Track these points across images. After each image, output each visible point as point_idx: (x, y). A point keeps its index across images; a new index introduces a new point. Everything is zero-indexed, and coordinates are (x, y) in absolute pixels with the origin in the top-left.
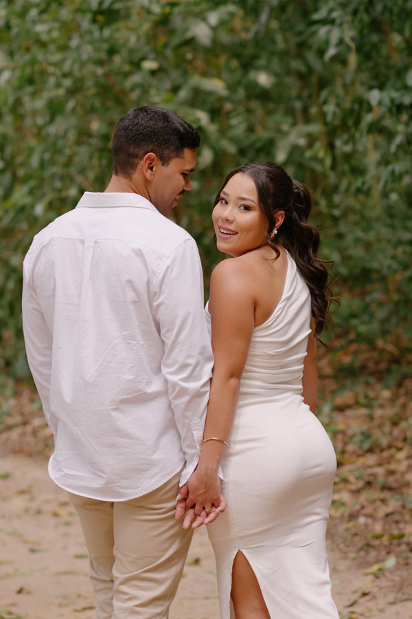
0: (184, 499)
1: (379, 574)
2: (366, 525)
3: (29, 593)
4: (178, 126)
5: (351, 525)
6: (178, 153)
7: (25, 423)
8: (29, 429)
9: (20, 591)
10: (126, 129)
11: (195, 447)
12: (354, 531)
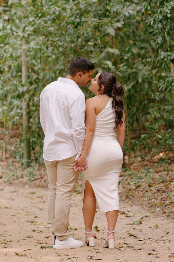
0: (76, 164)
1: (153, 212)
2: (154, 202)
3: (38, 218)
4: (89, 64)
5: (149, 201)
6: (88, 71)
7: (42, 178)
8: (43, 180)
9: (36, 217)
10: (74, 64)
11: (80, 152)
12: (149, 203)
